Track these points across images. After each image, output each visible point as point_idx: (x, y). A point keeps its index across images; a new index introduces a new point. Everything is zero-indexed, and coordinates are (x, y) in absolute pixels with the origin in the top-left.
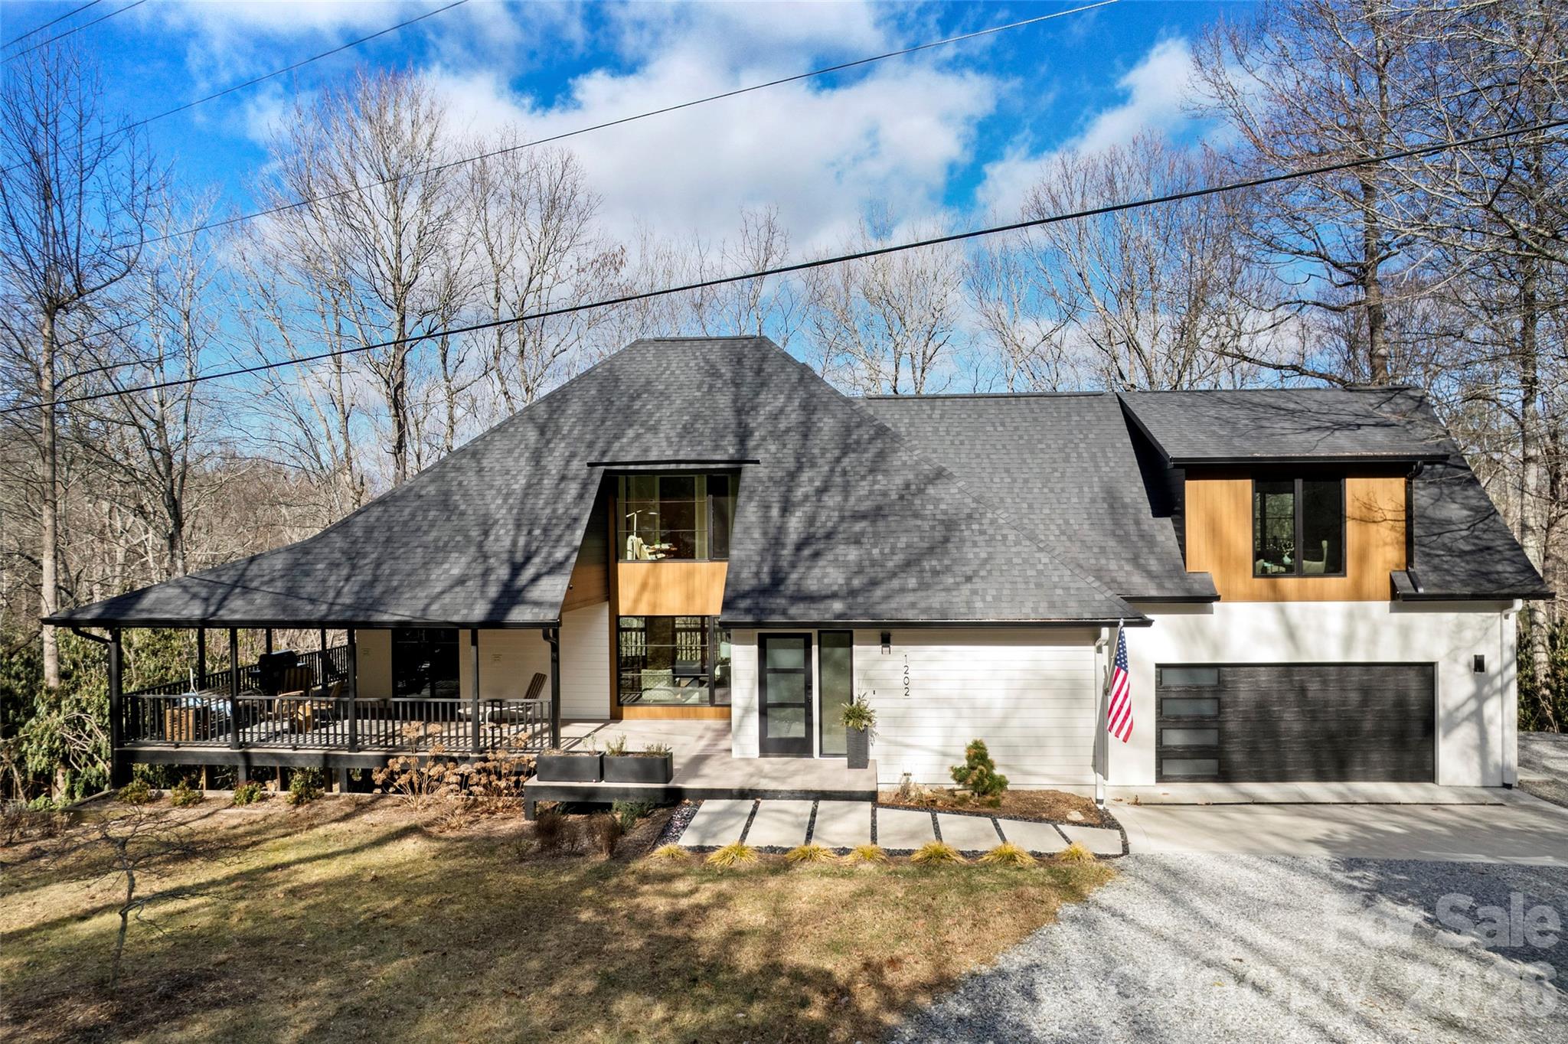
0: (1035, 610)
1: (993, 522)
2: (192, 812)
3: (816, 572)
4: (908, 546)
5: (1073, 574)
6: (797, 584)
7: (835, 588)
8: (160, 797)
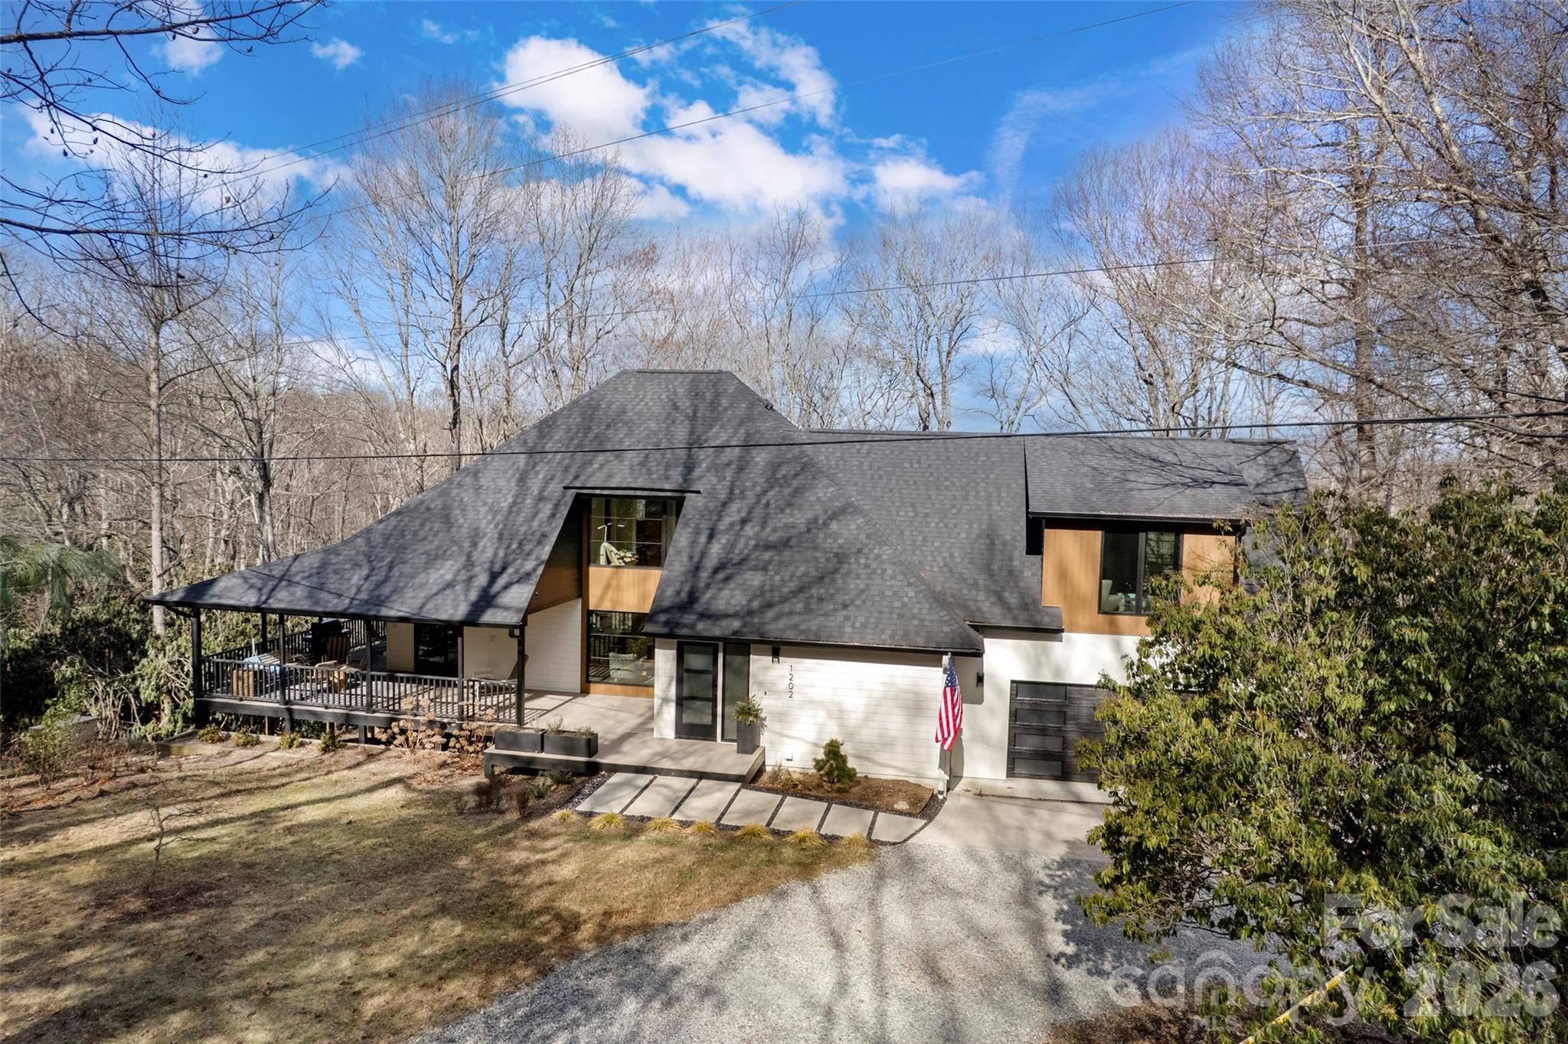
0: (892, 637)
1: (878, 557)
2: (249, 752)
3: (726, 593)
4: (805, 574)
5: (931, 608)
6: (708, 603)
7: (738, 608)
8: (228, 737)
